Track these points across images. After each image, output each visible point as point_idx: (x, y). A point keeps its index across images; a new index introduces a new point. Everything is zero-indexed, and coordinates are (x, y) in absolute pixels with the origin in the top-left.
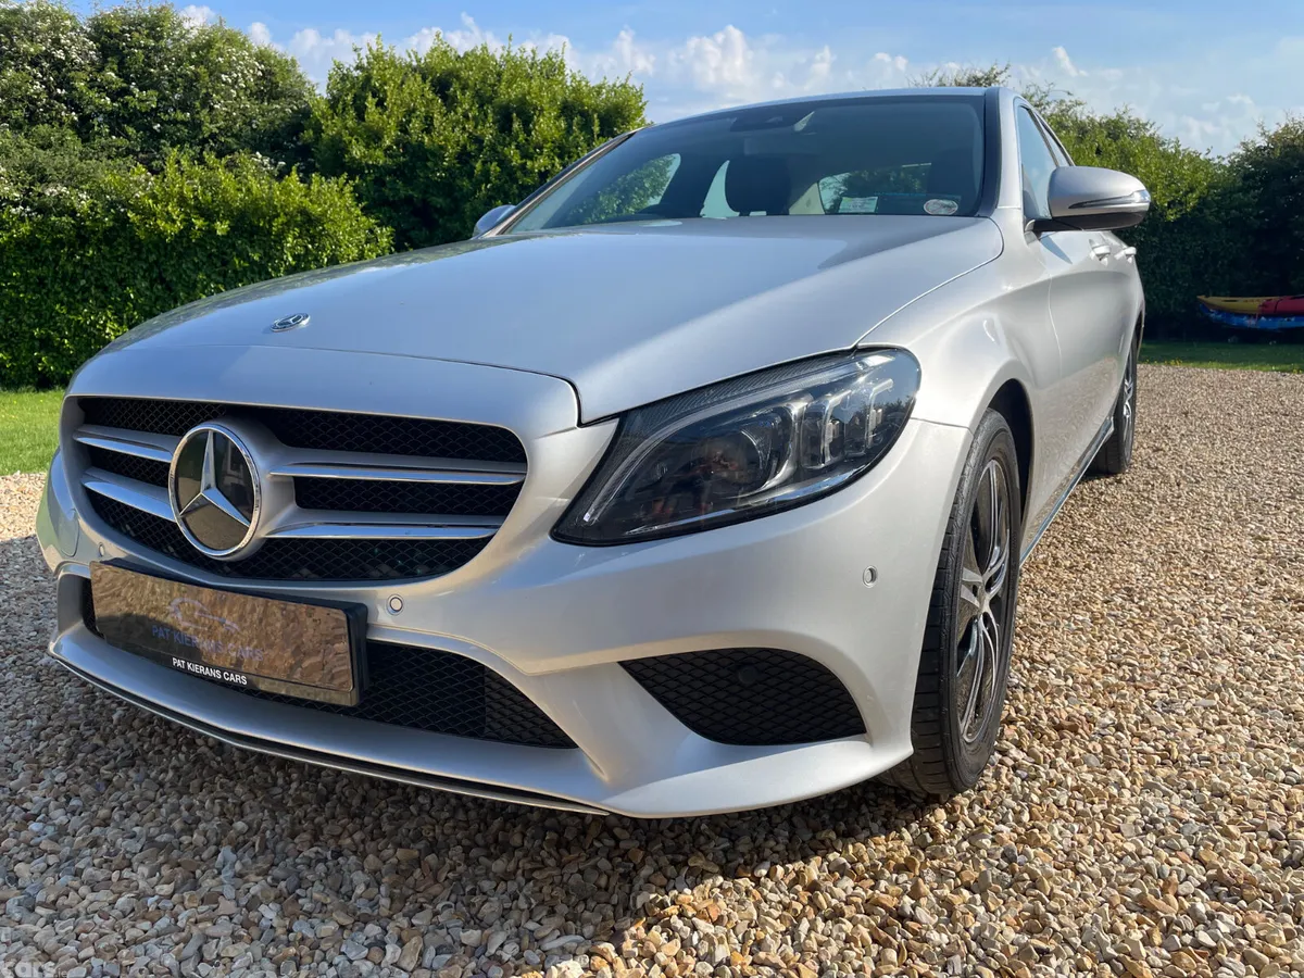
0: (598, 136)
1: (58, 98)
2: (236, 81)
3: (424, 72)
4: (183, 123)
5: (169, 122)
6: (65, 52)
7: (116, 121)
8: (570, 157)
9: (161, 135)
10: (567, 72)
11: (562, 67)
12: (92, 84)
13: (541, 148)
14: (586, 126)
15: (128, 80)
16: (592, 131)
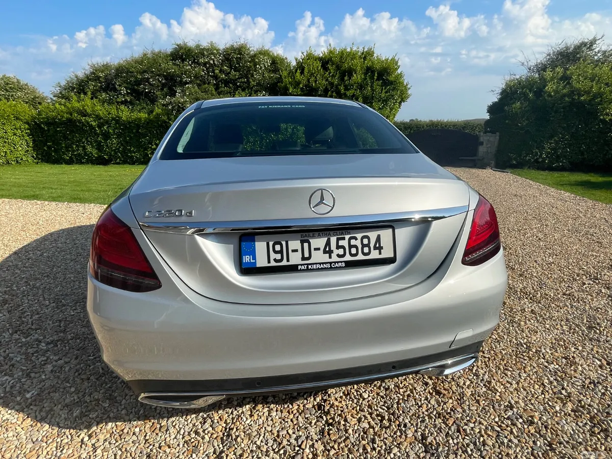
0: (376, 81)
1: (211, 76)
2: (261, 68)
3: (320, 59)
4: (244, 82)
5: (241, 82)
6: (214, 61)
7: (226, 83)
8: (365, 89)
9: (240, 86)
10: (375, 55)
11: (373, 52)
12: (221, 71)
13: (353, 86)
14: (372, 78)
15: (231, 69)
16: (374, 78)
